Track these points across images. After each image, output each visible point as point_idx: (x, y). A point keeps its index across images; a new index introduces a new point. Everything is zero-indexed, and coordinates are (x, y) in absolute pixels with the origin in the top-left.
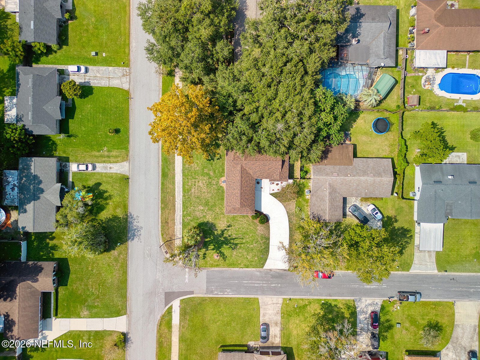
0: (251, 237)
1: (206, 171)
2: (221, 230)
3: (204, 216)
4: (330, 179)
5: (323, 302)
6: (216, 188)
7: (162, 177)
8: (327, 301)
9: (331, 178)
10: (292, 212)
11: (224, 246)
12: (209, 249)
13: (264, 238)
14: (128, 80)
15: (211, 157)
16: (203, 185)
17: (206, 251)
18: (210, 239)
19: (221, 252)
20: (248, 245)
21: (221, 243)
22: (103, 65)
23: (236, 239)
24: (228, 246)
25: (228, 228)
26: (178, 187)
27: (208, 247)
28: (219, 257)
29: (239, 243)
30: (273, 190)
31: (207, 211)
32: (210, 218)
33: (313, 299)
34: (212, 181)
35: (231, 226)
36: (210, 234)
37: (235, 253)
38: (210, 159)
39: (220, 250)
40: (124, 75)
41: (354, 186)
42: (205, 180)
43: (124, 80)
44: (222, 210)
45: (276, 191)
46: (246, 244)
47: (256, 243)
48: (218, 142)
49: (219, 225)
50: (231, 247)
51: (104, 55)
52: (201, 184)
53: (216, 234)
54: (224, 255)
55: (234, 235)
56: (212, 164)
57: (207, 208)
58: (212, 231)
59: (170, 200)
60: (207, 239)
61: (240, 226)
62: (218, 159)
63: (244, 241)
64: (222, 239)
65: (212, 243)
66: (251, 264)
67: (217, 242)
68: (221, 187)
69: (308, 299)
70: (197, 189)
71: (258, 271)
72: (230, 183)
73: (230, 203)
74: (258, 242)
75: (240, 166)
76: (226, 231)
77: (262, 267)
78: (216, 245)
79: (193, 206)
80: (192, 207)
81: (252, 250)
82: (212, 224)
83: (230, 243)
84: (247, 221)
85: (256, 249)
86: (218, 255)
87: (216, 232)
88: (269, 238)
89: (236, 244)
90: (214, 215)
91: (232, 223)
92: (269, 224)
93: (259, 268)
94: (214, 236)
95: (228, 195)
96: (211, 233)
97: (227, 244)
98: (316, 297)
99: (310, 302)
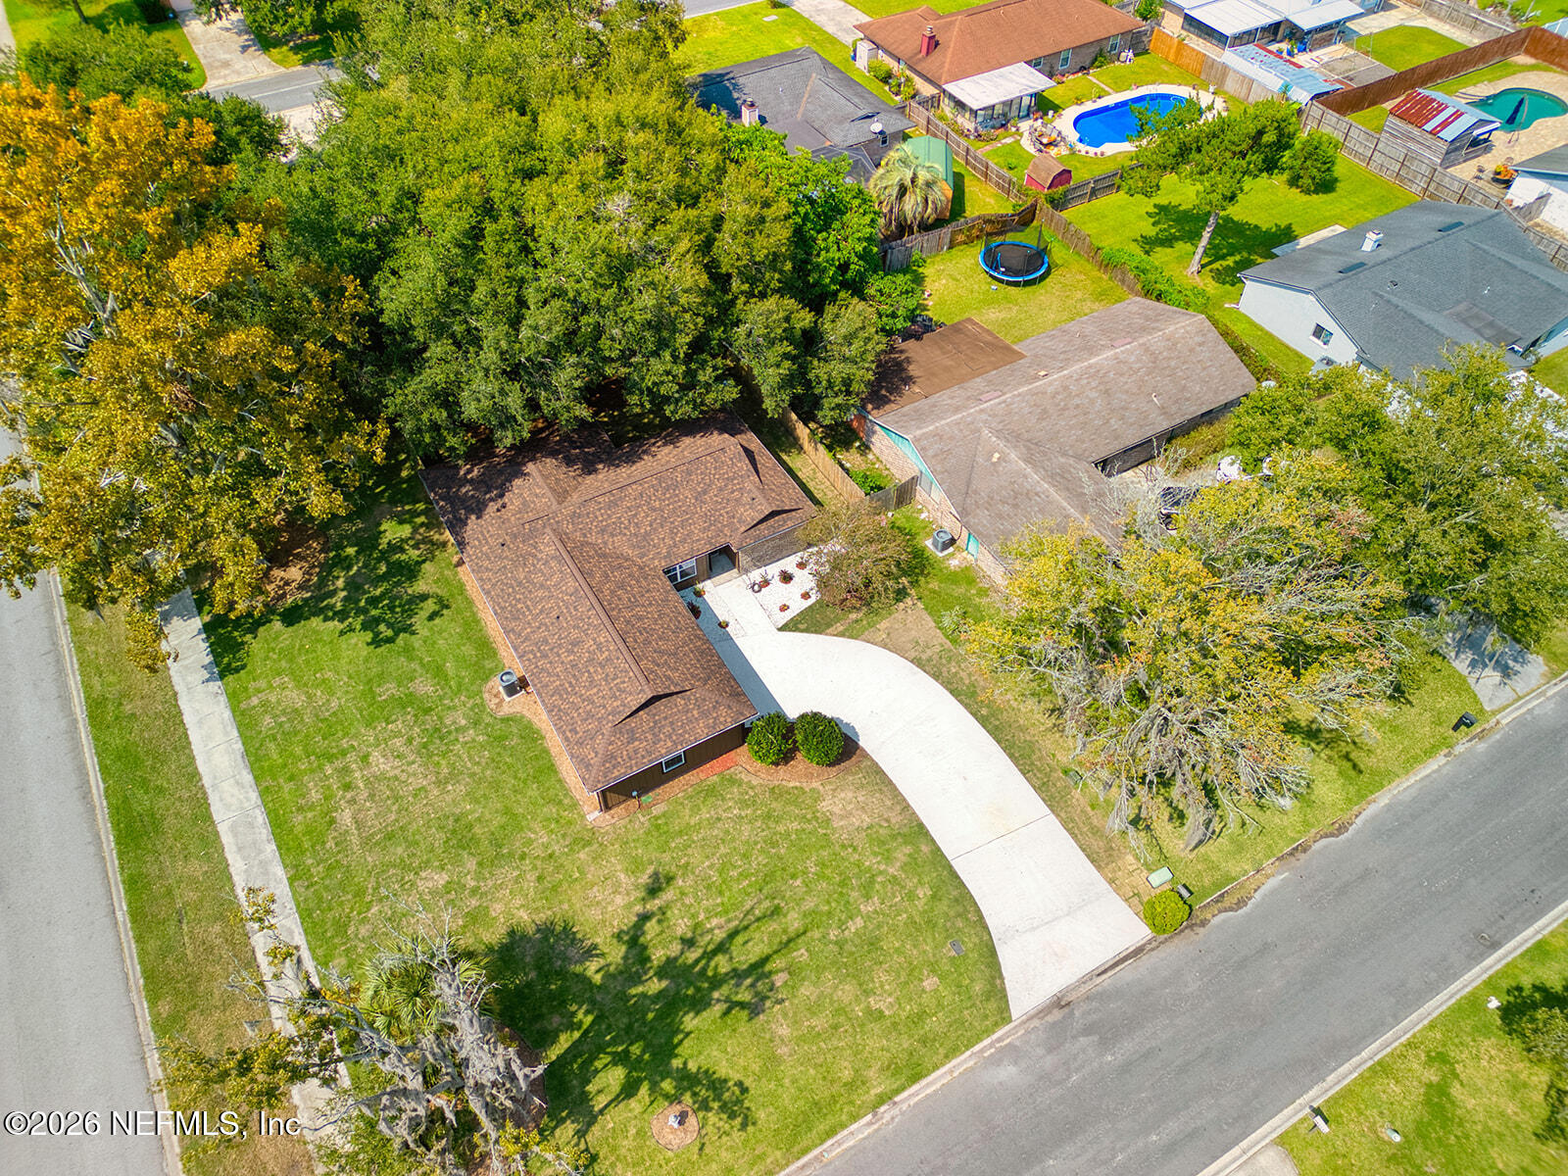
0: (821, 876)
1: (389, 690)
2: (618, 936)
3: (475, 918)
4: (984, 417)
5: (1494, 1003)
6: (481, 738)
7: (121, 855)
8: (1505, 984)
9: (982, 410)
10: (938, 648)
11: (689, 1022)
12: (599, 1102)
13: (894, 837)
15: (390, 625)
16: (397, 763)
17: (581, 1134)
18: (577, 1035)
19: (688, 1080)
20: (833, 935)
21: (661, 1016)
23: (740, 939)
24: (718, 1009)
25: (654, 905)
26: (240, 849)
27: (585, 1098)
28: (692, 1121)
29: (767, 951)
30: (784, 608)
31: (479, 877)
32: (518, 902)
33: (1432, 1026)
34: (440, 718)
35: (670, 879)
36: (559, 1001)
37: (784, 1031)
38: (390, 633)
39: (676, 1063)
41: (1092, 401)
42: (398, 734)
44: (570, 823)
45: (798, 606)
46: (816, 934)
47: (868, 897)
48: (404, 557)
49: (594, 914)
50: (733, 1005)
52: (383, 766)
53: (598, 979)
54: (717, 1085)
55: (715, 922)
56: (408, 650)
57: (471, 864)
58: (562, 974)
59: (209, 950)
60: (554, 1040)
61: (723, 850)
63: (793, 921)
64: (655, 986)
65: (601, 1049)
66: (924, 1041)
67: (629, 1028)
68: (506, 720)
69: (1409, 1044)
70: (371, 796)
71: (996, 1060)
72: (543, 633)
73: (589, 715)
74: (872, 881)
75: (549, 536)
76: (651, 927)
77: (1003, 1015)
78: (636, 1049)
79: (380, 900)
80: (374, 910)
81: (873, 944)
82: (546, 930)
83: (717, 982)
84: (743, 804)
85: (893, 930)
86: (677, 1109)
87: (592, 969)
88: (921, 826)
89: (758, 969)
90: (531, 876)
91: (666, 857)
92: (866, 755)
93: (988, 1032)
94: (593, 1002)
95: (556, 691)
96: (563, 991)
97: (699, 1004)
98: (1438, 1004)
99: (1439, 1058)
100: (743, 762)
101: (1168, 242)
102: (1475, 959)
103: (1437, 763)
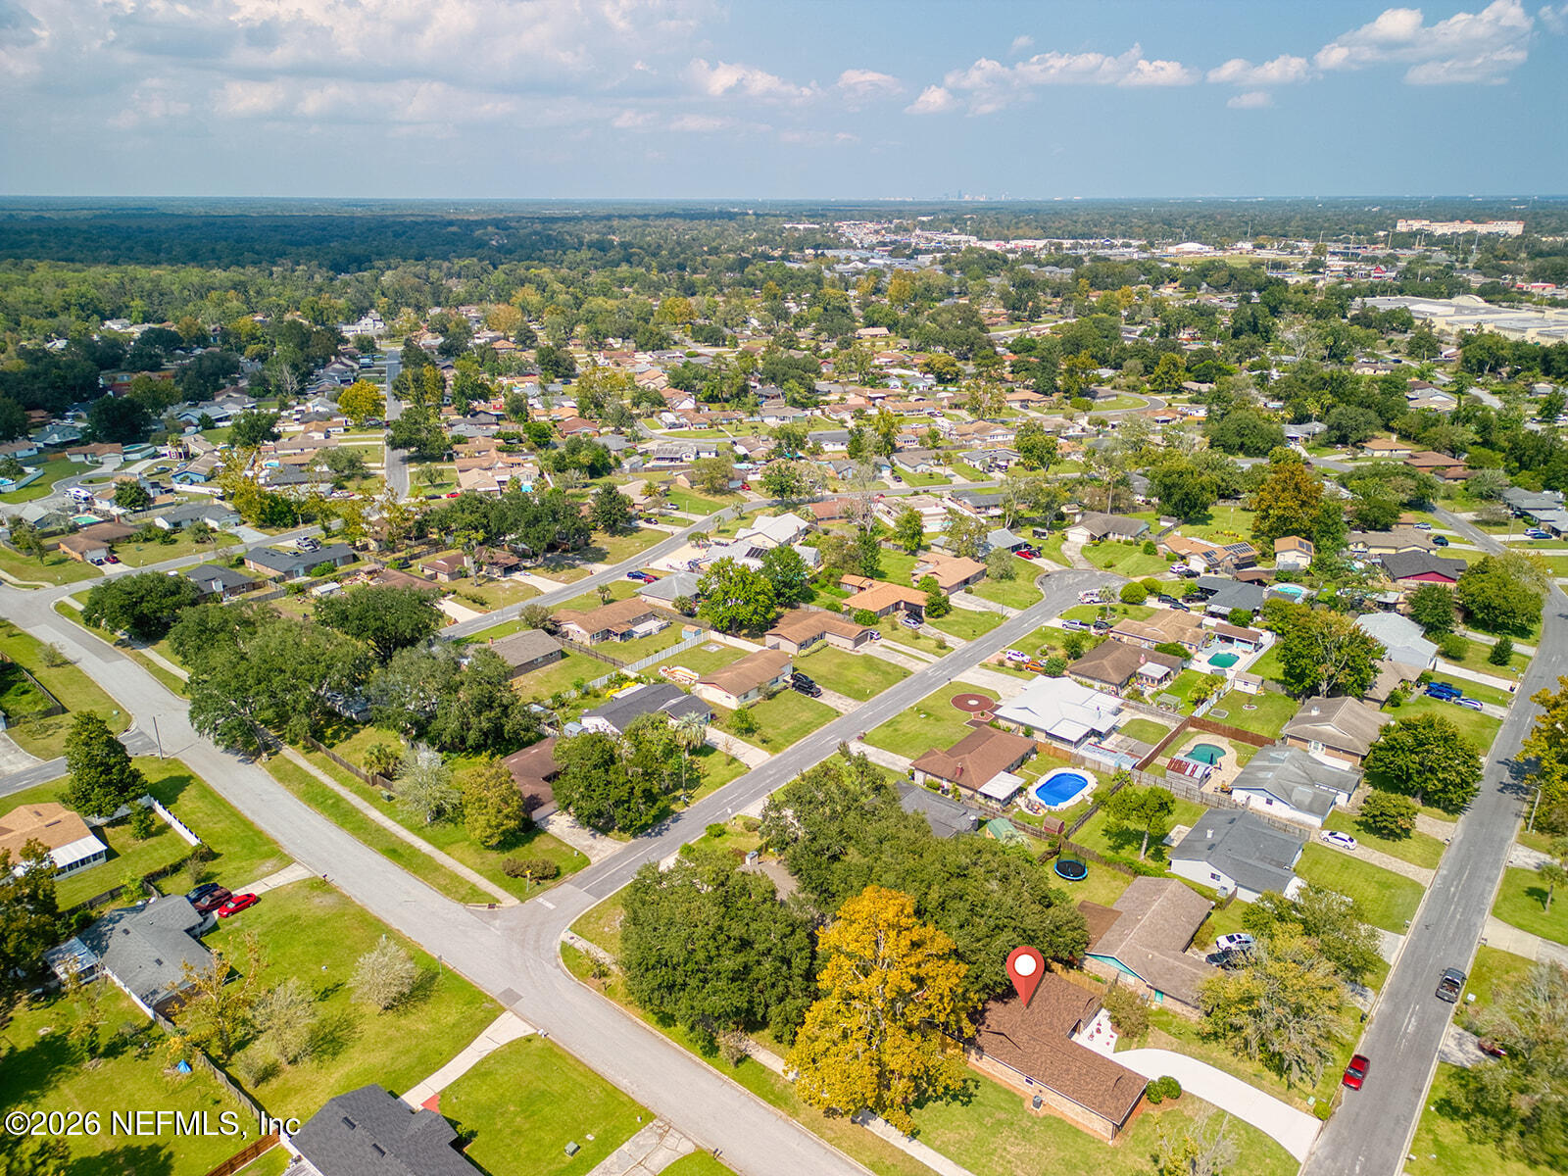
1: (988, 1121)
4: (1133, 941)
5: (1433, 1108)
6: (1042, 1128)
8: (1432, 1102)
9: (1131, 938)
10: (1176, 1043)
14: (677, 1135)
15: (963, 1096)
16: (1019, 1147)
22: (608, 1154)
30: (1110, 1043)
33: (1421, 1122)
34: (1019, 1125)
38: (966, 1099)
40: (661, 1137)
42: (1009, 1137)
43: (670, 1141)
45: (1114, 1040)
51: (590, 1137)
52: (1015, 1150)
56: (980, 1103)
62: (977, 1087)
68: (1045, 1118)
69: (1419, 1130)
72: (1049, 1072)
77: (1298, 1163)
93: (1298, 1169)
98: (1418, 1114)
99: (1429, 1131)
100: (1145, 1106)
101: (1121, 847)
102: (1419, 1097)
103: (1363, 1036)
